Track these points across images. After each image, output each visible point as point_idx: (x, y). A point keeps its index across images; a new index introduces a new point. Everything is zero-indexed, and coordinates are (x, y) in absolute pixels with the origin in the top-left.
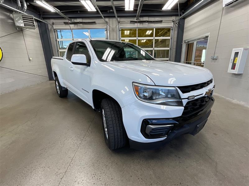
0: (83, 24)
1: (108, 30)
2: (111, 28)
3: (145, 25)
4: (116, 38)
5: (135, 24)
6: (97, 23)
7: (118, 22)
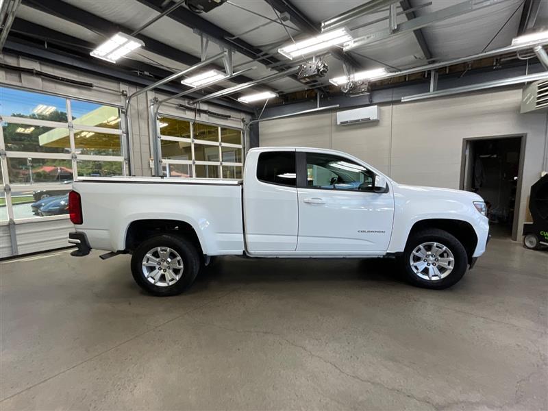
0: (42, 79)
1: (129, 113)
2: (134, 109)
3: (203, 118)
4: (147, 134)
5: (187, 112)
6: (94, 88)
7: (156, 100)
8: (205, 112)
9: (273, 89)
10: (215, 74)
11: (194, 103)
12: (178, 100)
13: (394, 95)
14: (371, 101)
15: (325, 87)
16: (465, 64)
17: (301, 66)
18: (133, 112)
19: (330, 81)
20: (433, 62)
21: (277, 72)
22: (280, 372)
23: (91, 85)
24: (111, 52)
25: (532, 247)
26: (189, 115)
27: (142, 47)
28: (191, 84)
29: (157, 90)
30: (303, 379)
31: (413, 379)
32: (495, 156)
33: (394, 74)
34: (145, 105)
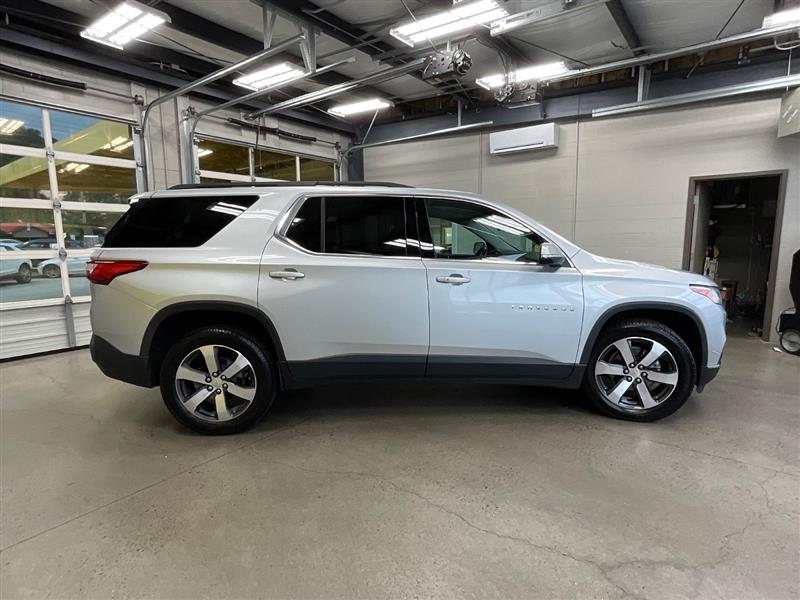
1: (146, 133)
2: (155, 127)
3: (271, 142)
4: (177, 168)
5: (243, 131)
6: (88, 91)
7: (191, 111)
8: (273, 131)
9: (384, 94)
10: (289, 68)
11: (254, 117)
12: (228, 112)
13: (582, 106)
14: (545, 116)
15: (471, 92)
16: (693, 56)
17: (428, 57)
18: (154, 131)
19: (477, 82)
20: (643, 53)
21: (390, 67)
22: (378, 526)
23: (82, 86)
24: (115, 32)
25: (793, 350)
26: (247, 137)
27: (167, 24)
28: (249, 85)
29: (192, 95)
30: (413, 535)
31: (574, 534)
32: (744, 206)
33: (578, 72)
34: (174, 121)
